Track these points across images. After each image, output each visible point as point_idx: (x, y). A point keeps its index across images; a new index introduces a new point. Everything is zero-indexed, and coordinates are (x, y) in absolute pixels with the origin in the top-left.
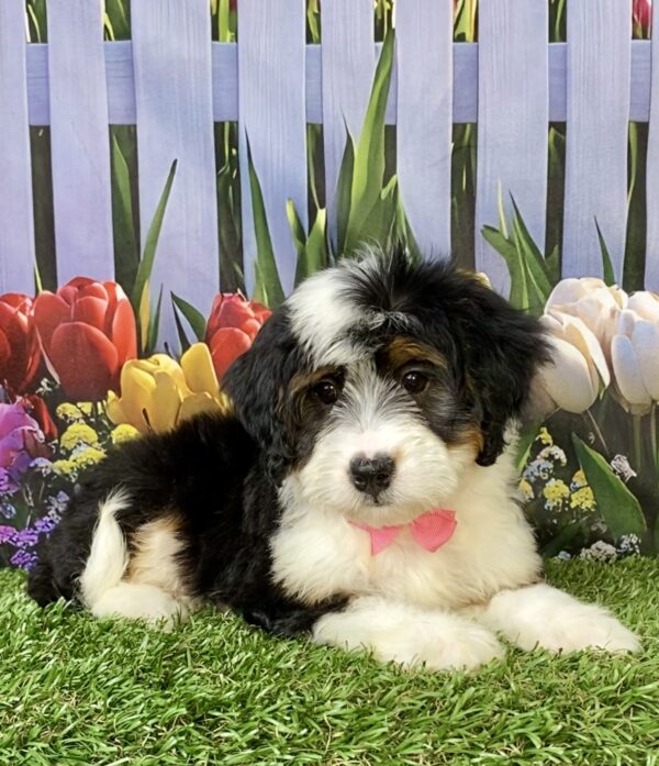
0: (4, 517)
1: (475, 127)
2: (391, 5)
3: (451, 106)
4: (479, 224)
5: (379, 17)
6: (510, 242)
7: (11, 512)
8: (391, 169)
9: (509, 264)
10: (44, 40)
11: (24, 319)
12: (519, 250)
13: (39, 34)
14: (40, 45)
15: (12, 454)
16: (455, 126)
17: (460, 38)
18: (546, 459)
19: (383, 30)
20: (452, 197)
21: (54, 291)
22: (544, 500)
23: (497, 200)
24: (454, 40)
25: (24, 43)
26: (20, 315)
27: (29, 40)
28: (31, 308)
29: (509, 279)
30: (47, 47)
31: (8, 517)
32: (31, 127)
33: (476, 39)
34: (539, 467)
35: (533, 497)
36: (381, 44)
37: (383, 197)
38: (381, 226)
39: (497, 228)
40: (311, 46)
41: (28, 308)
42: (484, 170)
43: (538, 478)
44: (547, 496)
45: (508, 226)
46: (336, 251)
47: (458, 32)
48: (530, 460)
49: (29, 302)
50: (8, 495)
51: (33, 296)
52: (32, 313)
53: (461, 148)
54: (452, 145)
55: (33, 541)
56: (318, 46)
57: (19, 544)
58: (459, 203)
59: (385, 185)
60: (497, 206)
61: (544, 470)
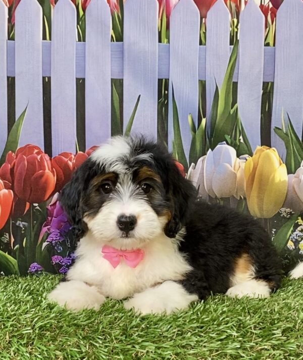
0: (57, 252)
1: (273, 83)
2: (238, 29)
3: (262, 75)
4: (273, 126)
5: (232, 34)
6: (286, 134)
7: (60, 249)
8: (235, 101)
9: (285, 144)
10: (84, 41)
11: (70, 164)
12: (290, 138)
13: (82, 38)
14: (82, 43)
15: (62, 224)
16: (264, 83)
17: (267, 45)
18: (300, 231)
19: (233, 40)
20: (261, 114)
21: (84, 152)
22: (299, 249)
23: (281, 115)
24: (265, 46)
25: (75, 42)
26: (69, 162)
27: (77, 40)
28: (74, 159)
29: (286, 150)
30: (85, 44)
31: (59, 251)
32: (77, 79)
33: (274, 45)
34: (297, 235)
35: (294, 247)
36: (232, 46)
37: (231, 113)
38: (230, 126)
39: (281, 128)
40: (201, 46)
41: (73, 159)
42: (276, 103)
43: (296, 239)
44: (300, 248)
45: (286, 127)
46: (209, 137)
47: (267, 42)
48: (293, 232)
49: (73, 156)
50: (59, 242)
51: (75, 154)
52: (74, 161)
53: (266, 93)
54: (262, 91)
55: (69, 262)
56: (205, 46)
57: (63, 264)
58: (264, 117)
59: (232, 108)
60: (281, 119)
61: (299, 236)
